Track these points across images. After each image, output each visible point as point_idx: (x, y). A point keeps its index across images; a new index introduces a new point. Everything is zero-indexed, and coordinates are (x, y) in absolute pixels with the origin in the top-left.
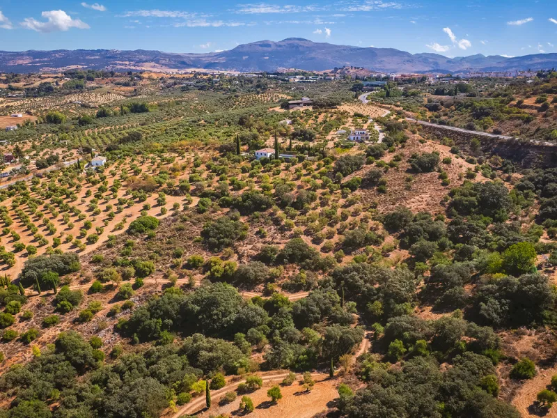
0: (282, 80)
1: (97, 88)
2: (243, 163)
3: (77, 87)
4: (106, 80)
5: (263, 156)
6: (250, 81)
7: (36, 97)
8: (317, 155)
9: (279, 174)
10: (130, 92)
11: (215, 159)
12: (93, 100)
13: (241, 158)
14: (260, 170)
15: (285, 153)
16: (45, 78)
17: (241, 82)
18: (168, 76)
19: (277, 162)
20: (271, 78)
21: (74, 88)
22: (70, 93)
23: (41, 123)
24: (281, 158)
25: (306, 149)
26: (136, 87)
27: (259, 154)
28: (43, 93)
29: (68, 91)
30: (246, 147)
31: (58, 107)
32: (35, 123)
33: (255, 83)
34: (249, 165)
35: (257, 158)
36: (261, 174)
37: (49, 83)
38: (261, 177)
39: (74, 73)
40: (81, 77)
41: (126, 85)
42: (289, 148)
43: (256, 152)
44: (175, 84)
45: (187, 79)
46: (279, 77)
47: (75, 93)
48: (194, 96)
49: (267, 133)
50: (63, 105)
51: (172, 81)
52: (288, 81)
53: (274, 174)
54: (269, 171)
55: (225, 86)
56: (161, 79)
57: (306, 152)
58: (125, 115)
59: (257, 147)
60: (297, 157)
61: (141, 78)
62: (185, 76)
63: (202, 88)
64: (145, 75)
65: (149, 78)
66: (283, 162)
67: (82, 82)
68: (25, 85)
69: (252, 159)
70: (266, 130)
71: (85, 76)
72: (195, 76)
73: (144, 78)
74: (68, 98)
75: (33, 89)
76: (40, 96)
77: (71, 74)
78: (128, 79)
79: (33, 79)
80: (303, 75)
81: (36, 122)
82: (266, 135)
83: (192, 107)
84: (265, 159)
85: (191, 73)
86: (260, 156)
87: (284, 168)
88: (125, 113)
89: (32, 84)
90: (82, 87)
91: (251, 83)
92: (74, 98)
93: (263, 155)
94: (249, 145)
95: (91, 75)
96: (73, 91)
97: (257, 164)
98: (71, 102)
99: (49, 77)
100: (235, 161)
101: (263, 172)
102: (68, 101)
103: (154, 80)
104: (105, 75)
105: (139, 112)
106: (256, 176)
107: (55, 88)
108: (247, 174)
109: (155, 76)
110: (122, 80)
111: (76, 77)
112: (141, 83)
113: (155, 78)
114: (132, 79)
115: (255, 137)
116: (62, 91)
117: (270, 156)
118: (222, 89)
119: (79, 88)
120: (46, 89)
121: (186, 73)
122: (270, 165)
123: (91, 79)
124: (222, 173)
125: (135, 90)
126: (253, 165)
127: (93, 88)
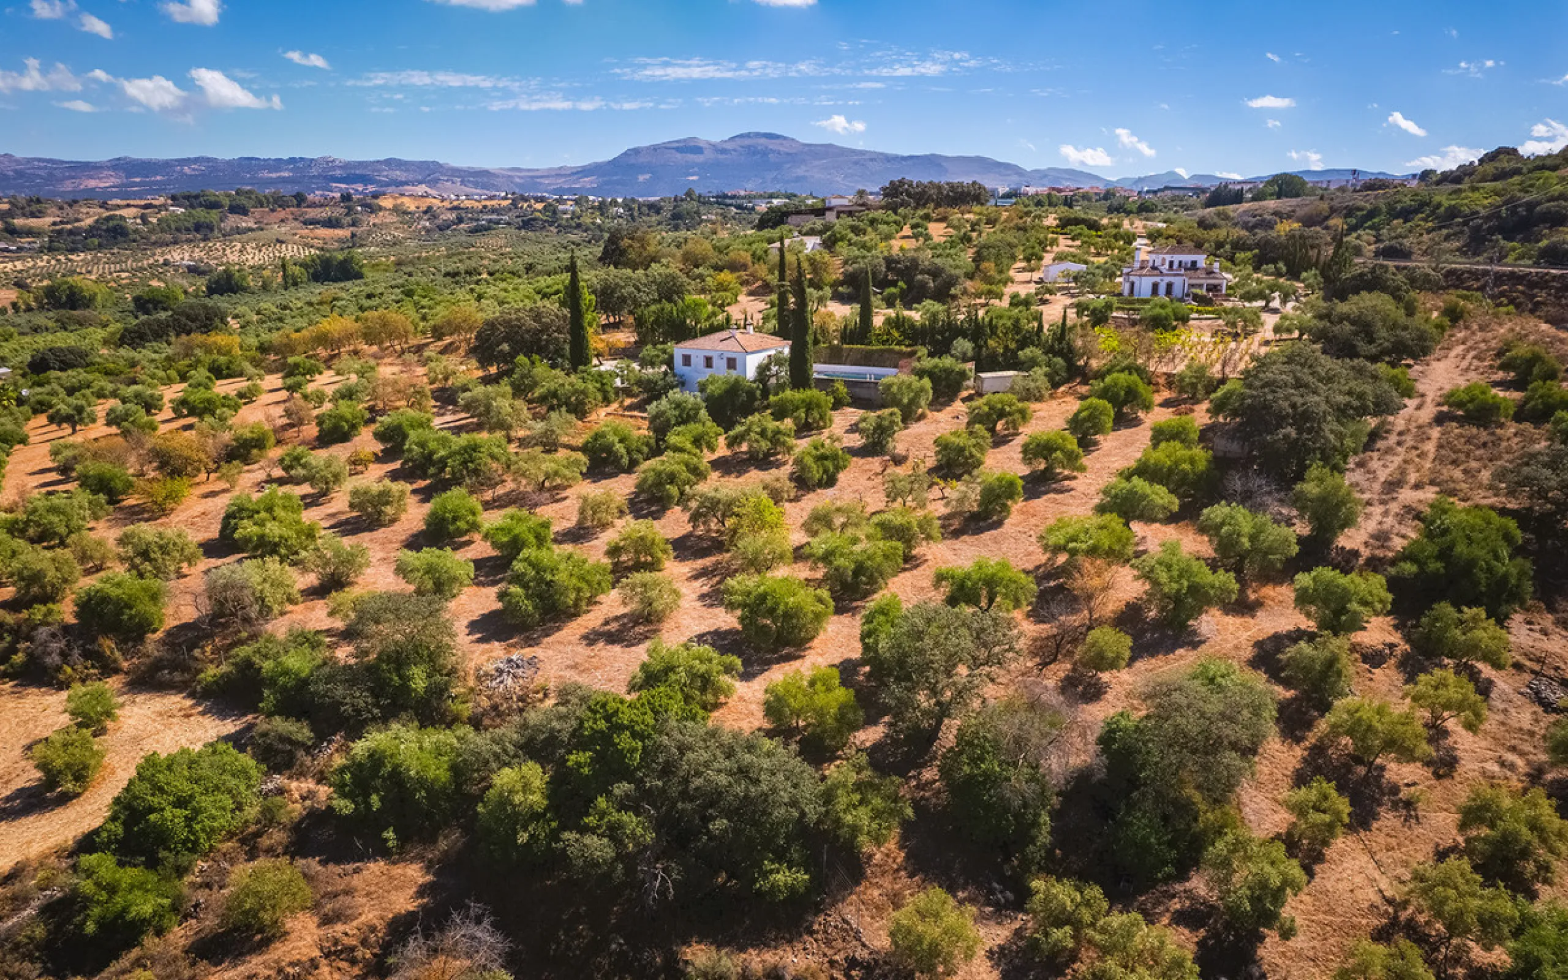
0: (738, 207)
1: (251, 230)
2: (602, 418)
3: (198, 227)
4: (281, 214)
5: (720, 370)
6: (655, 208)
7: (73, 251)
8: (1032, 363)
9: (830, 481)
10: (340, 240)
11: (446, 397)
12: (233, 257)
13: (591, 387)
14: (708, 456)
15: (835, 356)
16: (119, 207)
17: (630, 209)
18: (446, 204)
19: (809, 406)
20: (711, 204)
21: (188, 230)
22: (175, 243)
23: (29, 309)
24: (825, 384)
25: (960, 332)
26: (358, 231)
27: (698, 361)
28: (96, 241)
29: (168, 237)
30: (624, 337)
31: (124, 275)
32: (10, 311)
33: (666, 214)
34: (639, 429)
35: (683, 384)
36: (715, 485)
37: (122, 218)
38: (712, 507)
39: (197, 197)
40: (214, 205)
41: (331, 223)
42: (859, 333)
43: (679, 350)
44: (460, 220)
45: (494, 211)
46: (729, 201)
47: (189, 241)
48: (501, 242)
49: (726, 276)
50: (142, 269)
51: (452, 216)
52: (753, 209)
53: (803, 483)
54: (763, 461)
55: (586, 220)
56: (425, 212)
57: (963, 345)
58: (292, 289)
59: (681, 332)
60: (921, 374)
61: (373, 209)
62: (488, 203)
63: (528, 224)
64: (386, 203)
65: (397, 210)
66: (838, 405)
67: (214, 215)
68: (54, 224)
69: (652, 391)
70: (718, 268)
71: (226, 202)
72: (514, 203)
73: (380, 208)
74: (163, 254)
75: (71, 232)
76: (86, 249)
77: (187, 197)
78: (339, 211)
79: (84, 210)
80: (788, 197)
81: (14, 305)
82: (722, 287)
83: (486, 262)
84: (734, 389)
85: (505, 198)
86: (698, 373)
87: (856, 441)
88: (295, 284)
89: (77, 220)
90: (210, 228)
91: (658, 212)
92: (180, 256)
93: (720, 365)
94: (640, 322)
95: (243, 201)
96: (184, 237)
97: (686, 417)
98: (166, 263)
99: (128, 206)
100: (552, 401)
101: (724, 466)
102: (161, 261)
103: (406, 213)
104: (279, 202)
105: (336, 280)
106: (683, 500)
107: (136, 231)
108: (622, 487)
109: (410, 205)
110: (324, 213)
111: (201, 205)
112: (373, 219)
113: (413, 208)
114: (350, 211)
115: (669, 291)
116: (153, 238)
117: (763, 369)
118: (579, 226)
119: (203, 231)
120: (108, 230)
121: (491, 198)
122: (772, 425)
123: (239, 210)
124: (457, 481)
125: (353, 235)
126: (660, 427)
127: (240, 231)
